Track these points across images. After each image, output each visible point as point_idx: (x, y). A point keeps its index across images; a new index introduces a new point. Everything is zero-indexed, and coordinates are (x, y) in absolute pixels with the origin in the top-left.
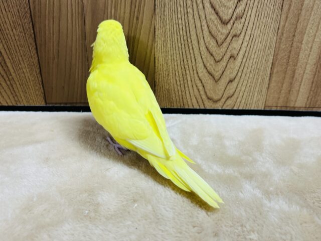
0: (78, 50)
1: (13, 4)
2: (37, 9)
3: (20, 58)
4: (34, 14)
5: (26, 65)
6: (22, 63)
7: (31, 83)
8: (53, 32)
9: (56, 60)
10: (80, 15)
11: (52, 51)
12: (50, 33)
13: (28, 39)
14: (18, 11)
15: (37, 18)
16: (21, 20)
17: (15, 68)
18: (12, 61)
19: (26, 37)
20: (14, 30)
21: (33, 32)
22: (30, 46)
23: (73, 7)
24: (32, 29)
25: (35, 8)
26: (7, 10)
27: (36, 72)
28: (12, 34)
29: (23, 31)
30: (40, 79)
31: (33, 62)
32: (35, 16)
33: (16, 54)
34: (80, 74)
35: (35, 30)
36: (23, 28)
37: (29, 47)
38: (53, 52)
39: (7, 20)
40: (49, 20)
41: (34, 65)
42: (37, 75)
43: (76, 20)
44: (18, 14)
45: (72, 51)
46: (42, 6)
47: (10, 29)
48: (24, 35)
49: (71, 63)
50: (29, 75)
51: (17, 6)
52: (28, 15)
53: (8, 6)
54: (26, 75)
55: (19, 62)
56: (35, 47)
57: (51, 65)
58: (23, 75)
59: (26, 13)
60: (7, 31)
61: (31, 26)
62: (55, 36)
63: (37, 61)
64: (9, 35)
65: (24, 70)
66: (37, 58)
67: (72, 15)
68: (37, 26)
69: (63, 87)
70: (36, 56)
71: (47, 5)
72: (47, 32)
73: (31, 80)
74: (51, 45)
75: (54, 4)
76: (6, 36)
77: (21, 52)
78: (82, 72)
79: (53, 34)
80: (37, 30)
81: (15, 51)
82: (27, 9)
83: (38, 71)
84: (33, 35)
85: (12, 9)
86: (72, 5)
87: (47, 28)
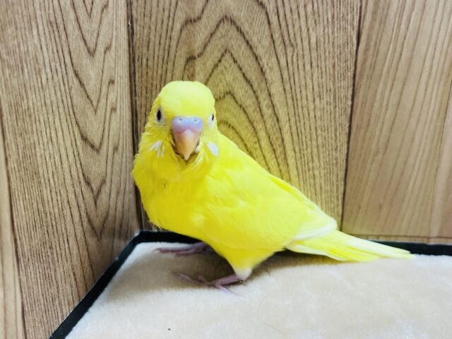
0: (424, 139)
1: (327, 53)
2: (368, 64)
3: (315, 150)
4: (361, 72)
5: (322, 163)
6: (316, 159)
7: (323, 196)
8: (387, 105)
9: (380, 156)
10: (444, 76)
11: (376, 139)
12: (381, 106)
13: (337, 116)
14: (334, 66)
15: (365, 80)
16: (334, 82)
17: (300, 167)
18: (298, 155)
19: (335, 112)
20: (317, 100)
21: (350, 103)
22: (339, 129)
23: (436, 61)
24: (350, 97)
25: (365, 61)
26: (314, 64)
27: (337, 175)
28: (312, 107)
29: (332, 102)
30: (341, 190)
31: (336, 159)
32: (362, 76)
33: (309, 143)
34: (418, 183)
35: (355, 100)
36: (335, 96)
37: (336, 131)
38: (378, 141)
39: (309, 81)
40: (385, 84)
41: (337, 163)
42: (337, 181)
43: (434, 84)
44: (331, 71)
45: (413, 140)
46: (380, 57)
47: (310, 98)
48: (332, 108)
49: (406, 163)
50: (323, 182)
51: (333, 57)
52: (350, 74)
53: (319, 56)
54: (318, 180)
55: (310, 158)
56: (347, 130)
57: (368, 166)
58: (312, 181)
59: (347, 69)
60: (305, 102)
61: (350, 93)
62: (388, 112)
63: (344, 156)
64: (305, 110)
65: (317, 173)
66: (345, 152)
67: (430, 75)
68: (361, 94)
69: (381, 206)
70: (345, 146)
71: (389, 57)
72: (376, 105)
73: (323, 190)
74: (379, 127)
75: (401, 54)
76: (300, 110)
77: (320, 138)
78: (423, 180)
79: (387, 110)
80: (359, 101)
81: (308, 137)
82: (351, 64)
83: (342, 174)
84: (349, 110)
85: (323, 63)
86: (433, 57)
87: (378, 97)
